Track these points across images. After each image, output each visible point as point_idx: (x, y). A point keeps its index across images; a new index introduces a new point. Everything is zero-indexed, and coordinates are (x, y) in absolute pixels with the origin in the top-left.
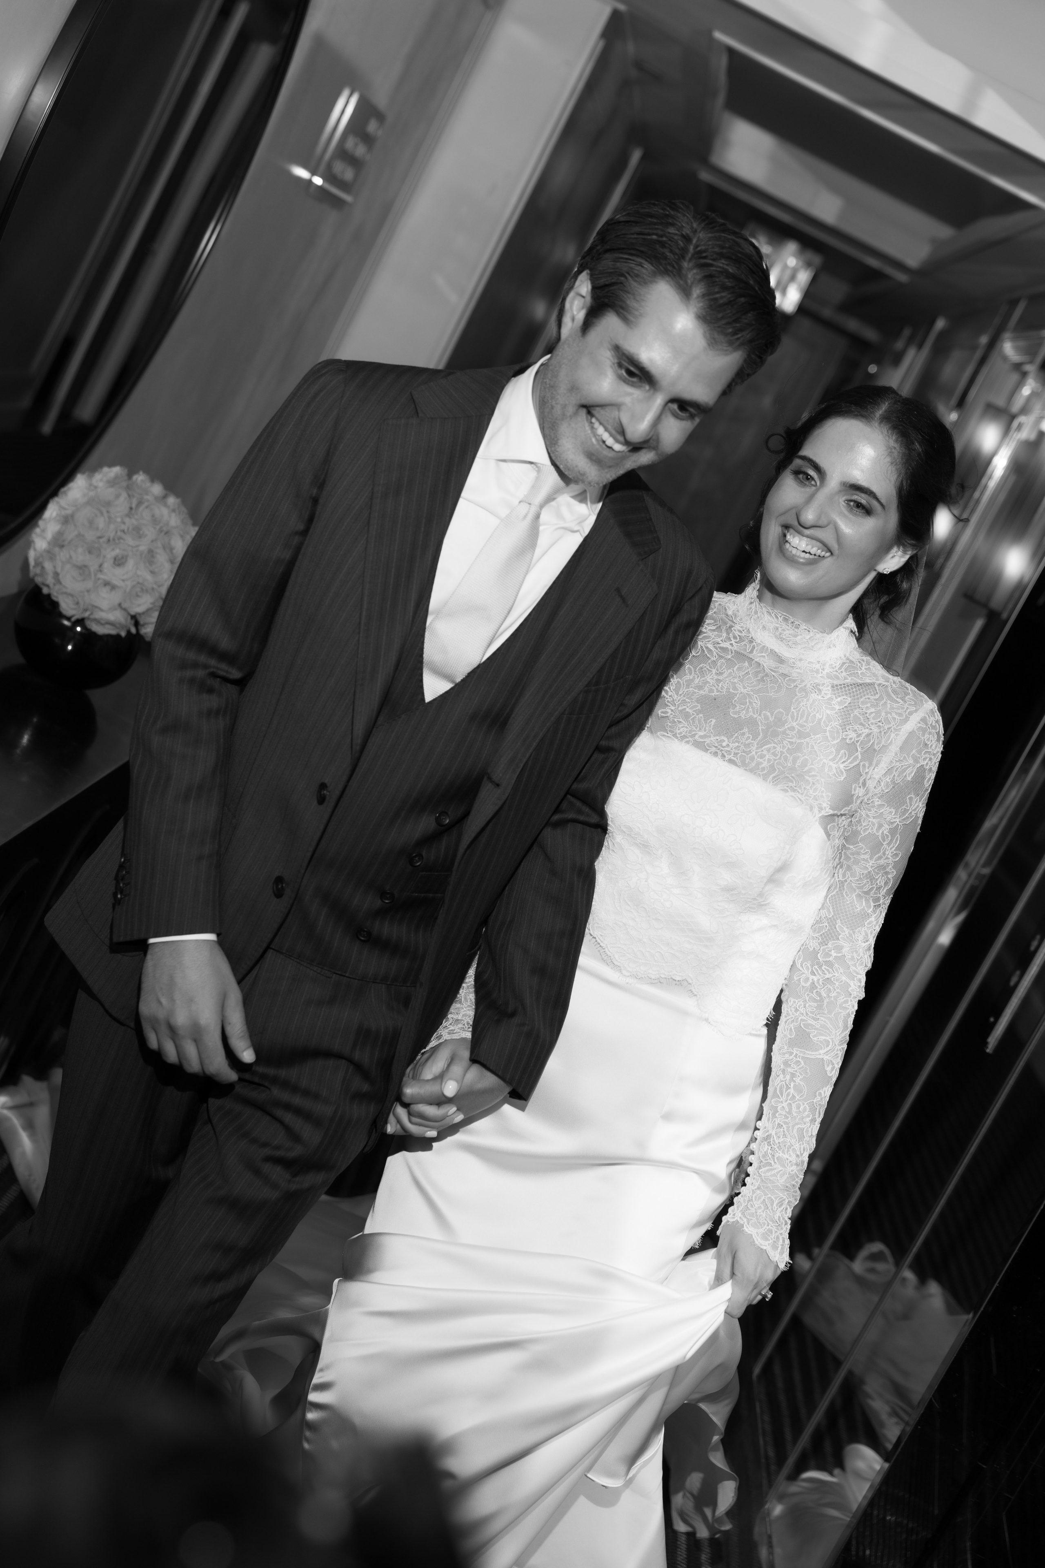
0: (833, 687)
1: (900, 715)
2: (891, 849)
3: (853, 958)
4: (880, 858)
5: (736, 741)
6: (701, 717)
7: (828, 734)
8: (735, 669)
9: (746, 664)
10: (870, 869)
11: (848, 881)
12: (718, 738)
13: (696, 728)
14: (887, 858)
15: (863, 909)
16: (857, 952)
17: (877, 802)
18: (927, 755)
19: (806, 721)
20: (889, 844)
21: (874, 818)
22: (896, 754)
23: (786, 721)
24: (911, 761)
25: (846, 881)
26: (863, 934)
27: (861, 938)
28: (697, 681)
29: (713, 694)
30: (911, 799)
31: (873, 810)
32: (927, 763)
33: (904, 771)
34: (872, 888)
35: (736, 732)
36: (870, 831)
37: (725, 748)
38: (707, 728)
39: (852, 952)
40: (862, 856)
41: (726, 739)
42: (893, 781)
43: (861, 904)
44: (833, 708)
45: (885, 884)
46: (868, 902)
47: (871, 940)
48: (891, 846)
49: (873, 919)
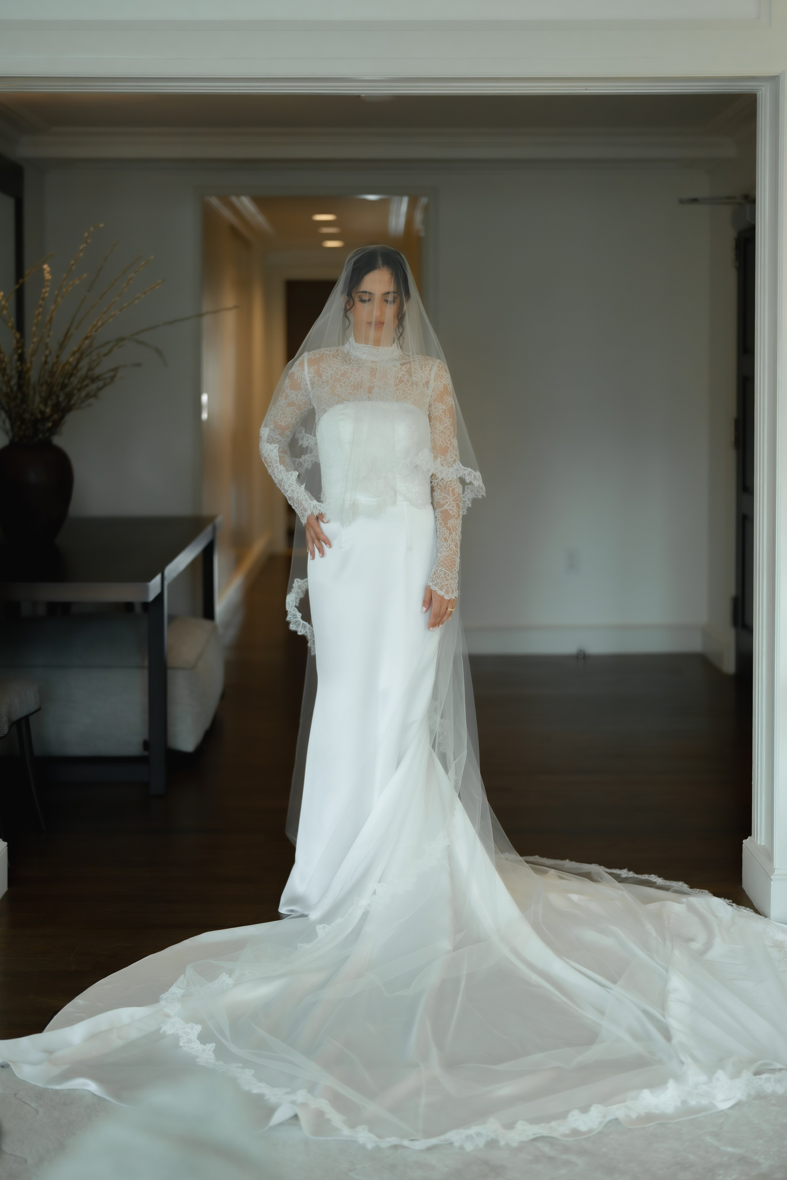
1: (429, 367)
2: (447, 419)
4: (444, 424)
8: (360, 371)
10: (442, 429)
11: (436, 437)
14: (447, 423)
15: (446, 446)
18: (445, 379)
20: (445, 417)
24: (441, 383)
26: (449, 455)
28: (347, 381)
30: (446, 397)
31: (434, 406)
32: (446, 382)
33: (440, 387)
34: (446, 437)
43: (444, 444)
44: (404, 371)
45: (451, 433)
46: (446, 442)
47: (454, 457)
48: (446, 418)
49: (451, 448)
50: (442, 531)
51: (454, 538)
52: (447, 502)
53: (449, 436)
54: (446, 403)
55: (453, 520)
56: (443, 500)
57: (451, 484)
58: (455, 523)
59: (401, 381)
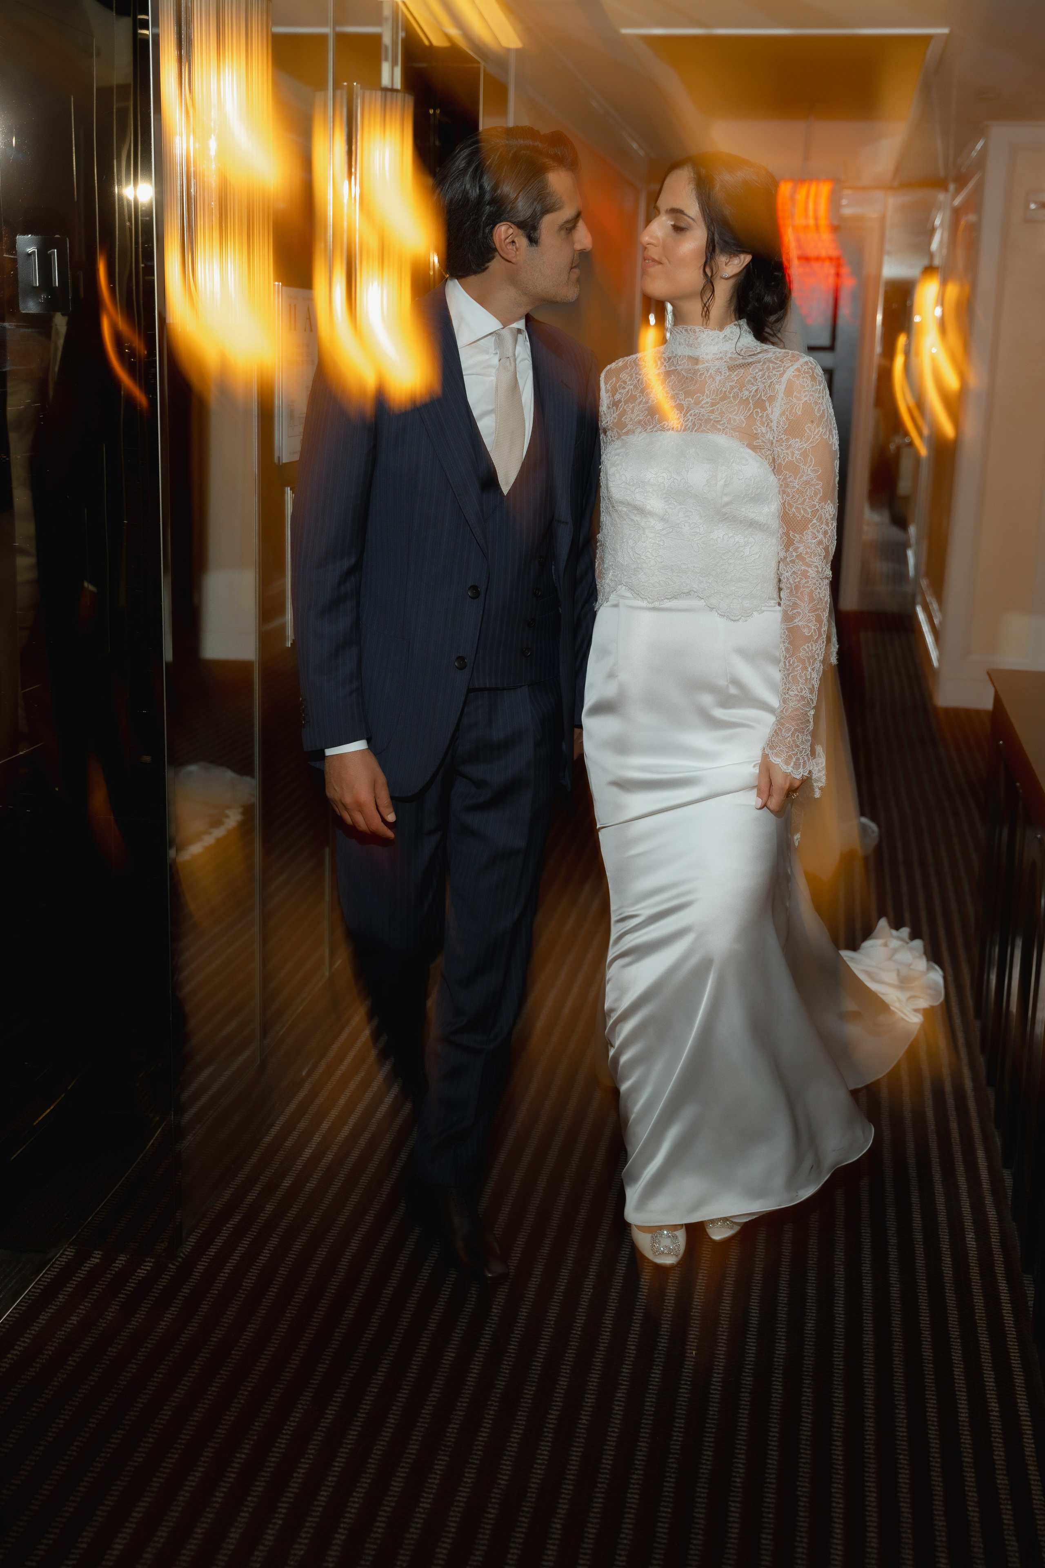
0: (729, 369)
2: (809, 467)
3: (807, 553)
4: (802, 475)
9: (673, 377)
10: (797, 487)
11: (787, 501)
14: (806, 474)
15: (803, 516)
16: (809, 548)
17: (784, 437)
20: (805, 464)
21: (786, 449)
22: (782, 399)
24: (795, 400)
25: (785, 501)
27: (810, 537)
31: (784, 444)
33: (792, 408)
36: (787, 459)
39: (806, 549)
40: (789, 480)
42: (787, 419)
43: (800, 513)
44: (733, 381)
45: (816, 494)
46: (805, 510)
47: (820, 536)
48: (808, 465)
49: (815, 521)
50: (789, 662)
51: (809, 677)
52: (799, 613)
53: (811, 498)
54: (808, 439)
55: (810, 645)
56: (793, 609)
57: (807, 582)
58: (812, 650)
59: (724, 398)
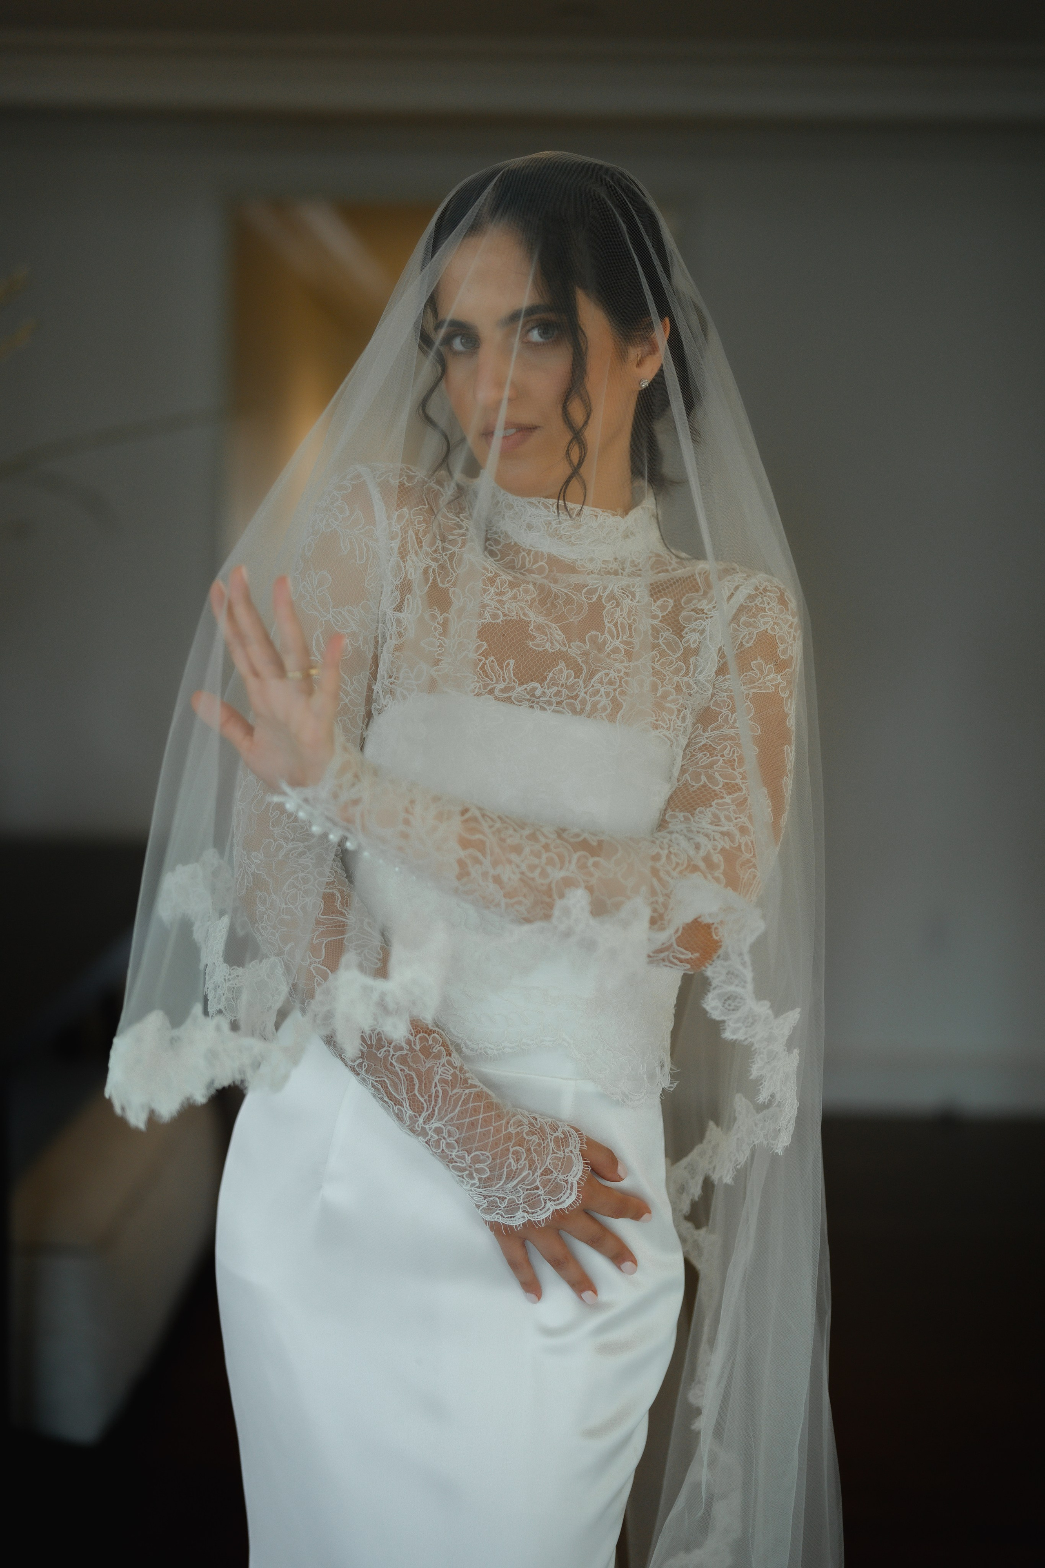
5: (553, 685)
6: (493, 661)
7: (664, 647)
8: (520, 590)
12: (525, 686)
13: (491, 680)
19: (631, 636)
23: (604, 643)
29: (499, 621)
35: (550, 672)
37: (541, 699)
38: (506, 676)
41: (537, 685)
